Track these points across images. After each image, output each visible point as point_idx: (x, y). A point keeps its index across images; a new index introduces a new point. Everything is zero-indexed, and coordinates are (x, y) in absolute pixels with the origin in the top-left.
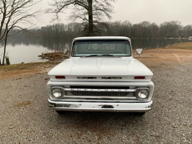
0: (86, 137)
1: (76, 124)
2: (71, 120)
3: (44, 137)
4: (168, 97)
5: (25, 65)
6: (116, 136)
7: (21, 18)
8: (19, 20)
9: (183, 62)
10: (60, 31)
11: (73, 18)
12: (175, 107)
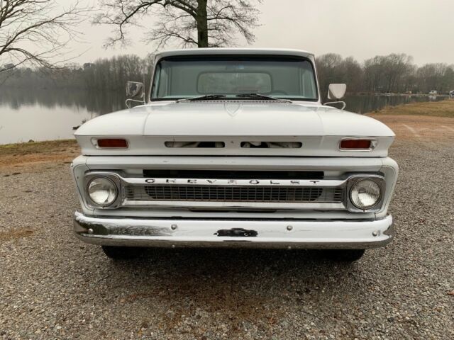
0: (193, 328)
1: (162, 289)
2: (147, 275)
3: (59, 327)
4: (414, 216)
5: (35, 144)
6: (285, 324)
7: (28, 27)
8: (22, 32)
9: (428, 140)
10: (128, 73)
11: (159, 36)
12: (439, 240)
